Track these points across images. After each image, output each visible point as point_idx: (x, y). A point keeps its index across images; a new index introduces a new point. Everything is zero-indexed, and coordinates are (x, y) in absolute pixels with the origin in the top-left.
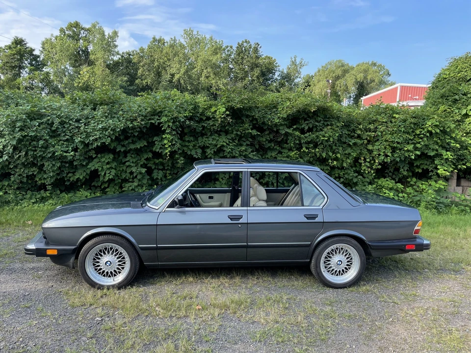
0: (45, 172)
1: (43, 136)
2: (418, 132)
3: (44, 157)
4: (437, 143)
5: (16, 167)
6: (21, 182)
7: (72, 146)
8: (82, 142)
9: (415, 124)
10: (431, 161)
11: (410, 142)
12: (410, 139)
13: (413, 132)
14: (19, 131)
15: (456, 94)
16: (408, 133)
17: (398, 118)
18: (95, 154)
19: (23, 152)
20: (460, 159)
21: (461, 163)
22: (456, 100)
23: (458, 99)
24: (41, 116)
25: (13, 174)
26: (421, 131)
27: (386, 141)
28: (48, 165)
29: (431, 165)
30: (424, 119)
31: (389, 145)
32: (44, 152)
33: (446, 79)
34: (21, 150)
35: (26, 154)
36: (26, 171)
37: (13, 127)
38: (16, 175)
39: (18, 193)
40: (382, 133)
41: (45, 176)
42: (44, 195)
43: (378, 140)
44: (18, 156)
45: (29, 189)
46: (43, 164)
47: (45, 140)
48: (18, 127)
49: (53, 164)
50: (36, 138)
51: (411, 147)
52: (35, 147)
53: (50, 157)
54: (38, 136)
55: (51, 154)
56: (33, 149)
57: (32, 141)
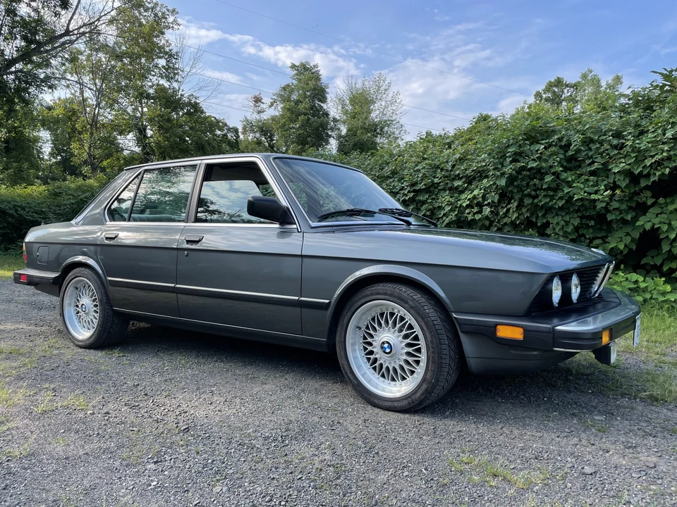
1: (551, 167)
3: (551, 208)
7: (605, 182)
8: (628, 173)
14: (511, 162)
18: (652, 197)
19: (515, 201)
24: (548, 133)
28: (558, 224)
32: (552, 198)
34: (512, 198)
35: (519, 207)
37: (502, 156)
44: (505, 210)
46: (548, 222)
47: (553, 174)
48: (510, 157)
49: (565, 221)
50: (540, 173)
52: (535, 190)
53: (561, 208)
54: (542, 168)
55: (564, 201)
56: (533, 193)
57: (532, 179)
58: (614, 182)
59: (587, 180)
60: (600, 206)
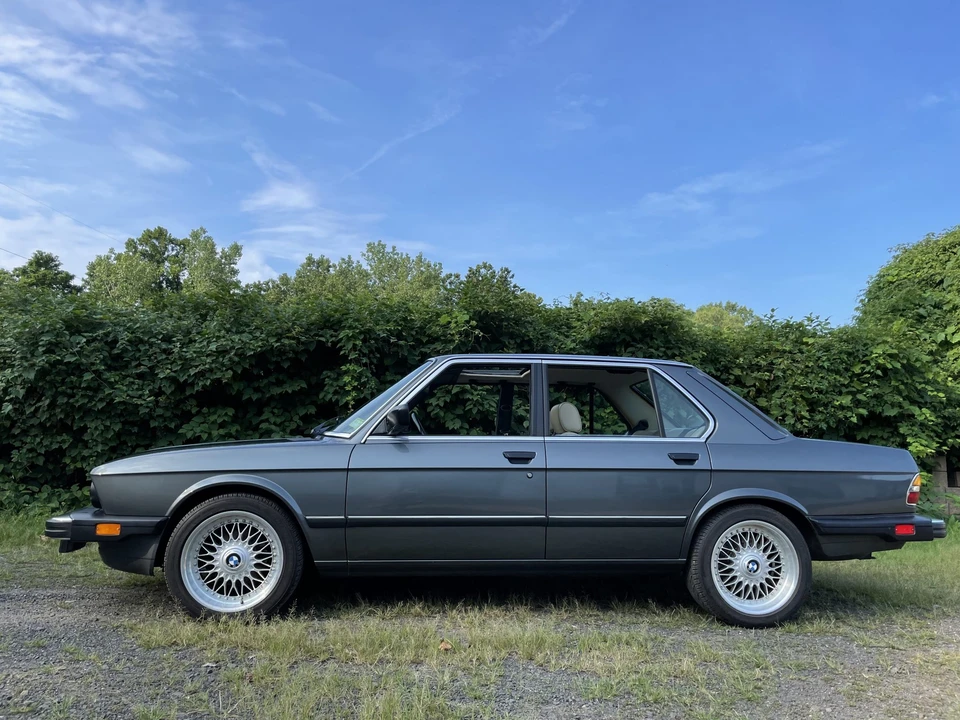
0: (86, 445)
1: (93, 364)
2: (857, 370)
3: (90, 410)
4: (900, 393)
5: (25, 432)
6: (33, 466)
7: (151, 387)
8: (172, 380)
9: (850, 354)
10: (892, 430)
11: (844, 390)
12: (843, 385)
13: (847, 370)
14: (44, 352)
15: (920, 306)
16: (837, 372)
17: (813, 344)
18: (197, 406)
19: (47, 398)
20: (948, 426)
21: (953, 434)
22: (922, 317)
23: (925, 314)
24: (94, 326)
25: (18, 448)
26: (863, 368)
27: (795, 387)
28: (96, 428)
29: (892, 440)
30: (865, 345)
31: (802, 396)
32: (91, 399)
33: (893, 283)
34: (43, 395)
35: (52, 405)
36: (45, 443)
37: (33, 344)
38: (24, 450)
39: (21, 488)
40: (784, 371)
41: (86, 453)
42: (78, 494)
43: (777, 387)
44: (33, 409)
45: (46, 483)
46: (85, 426)
47: (94, 372)
48: (43, 346)
49: (105, 426)
50: (78, 369)
51: (846, 400)
52: (72, 388)
53: (101, 411)
54: (82, 364)
55: (105, 404)
56: (69, 391)
57: (69, 375)
58: (160, 388)
59: (133, 383)
60: (143, 411)
